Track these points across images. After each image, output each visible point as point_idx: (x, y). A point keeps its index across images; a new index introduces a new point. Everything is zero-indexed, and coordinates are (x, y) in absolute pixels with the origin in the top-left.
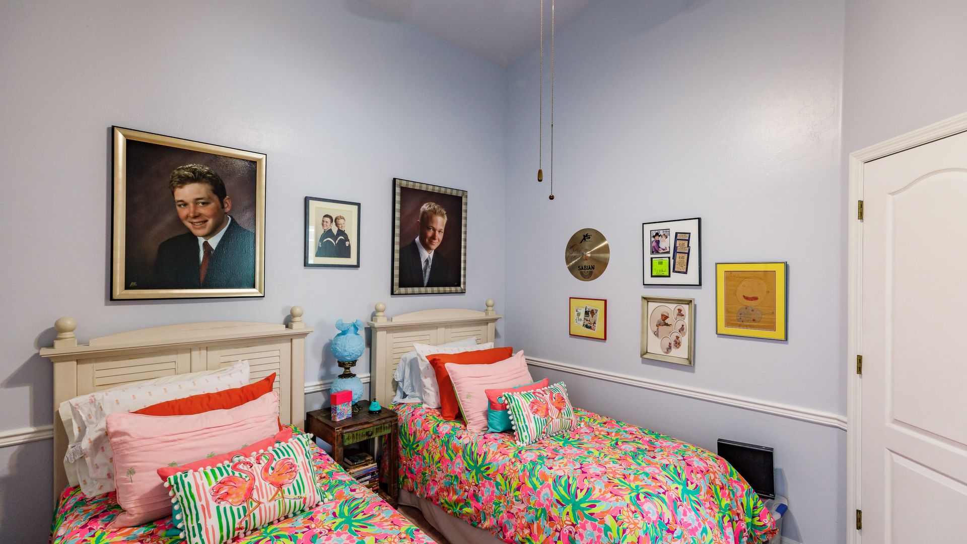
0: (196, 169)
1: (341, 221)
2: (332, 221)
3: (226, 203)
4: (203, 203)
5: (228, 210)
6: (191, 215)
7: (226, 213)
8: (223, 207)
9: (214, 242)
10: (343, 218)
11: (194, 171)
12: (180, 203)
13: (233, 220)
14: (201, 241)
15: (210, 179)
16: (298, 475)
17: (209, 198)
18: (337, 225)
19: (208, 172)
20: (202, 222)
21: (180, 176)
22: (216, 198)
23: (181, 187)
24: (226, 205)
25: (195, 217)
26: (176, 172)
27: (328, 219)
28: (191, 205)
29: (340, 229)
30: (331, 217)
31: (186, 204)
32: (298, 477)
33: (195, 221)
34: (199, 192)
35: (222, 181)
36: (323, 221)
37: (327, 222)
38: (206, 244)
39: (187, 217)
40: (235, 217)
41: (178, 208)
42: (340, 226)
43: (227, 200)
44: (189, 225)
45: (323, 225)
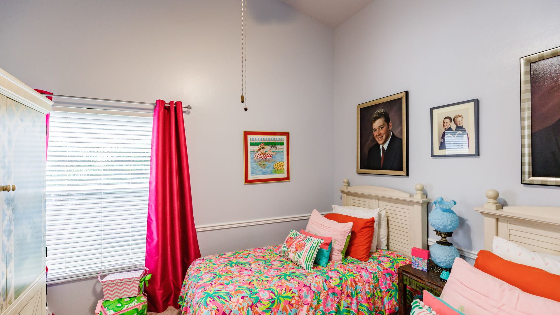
0: (379, 112)
1: (459, 119)
2: (451, 121)
3: (390, 125)
4: (382, 128)
5: (390, 128)
6: (378, 134)
7: (390, 131)
8: (389, 128)
9: (386, 146)
10: (461, 116)
11: (378, 113)
12: (374, 130)
13: (393, 134)
14: (381, 146)
15: (384, 115)
16: (302, 251)
17: (384, 124)
18: (455, 123)
19: (383, 112)
20: (381, 137)
21: (374, 118)
22: (386, 124)
23: (374, 123)
24: (390, 127)
25: (379, 135)
26: (373, 116)
27: (448, 120)
28: (378, 130)
29: (459, 125)
30: (450, 118)
31: (376, 130)
32: (302, 252)
33: (379, 137)
34: (380, 123)
35: (388, 114)
36: (444, 122)
37: (447, 122)
38: (383, 148)
39: (376, 136)
40: (393, 132)
41: (374, 132)
42: (458, 123)
43: (390, 124)
44: (377, 139)
45: (444, 125)
